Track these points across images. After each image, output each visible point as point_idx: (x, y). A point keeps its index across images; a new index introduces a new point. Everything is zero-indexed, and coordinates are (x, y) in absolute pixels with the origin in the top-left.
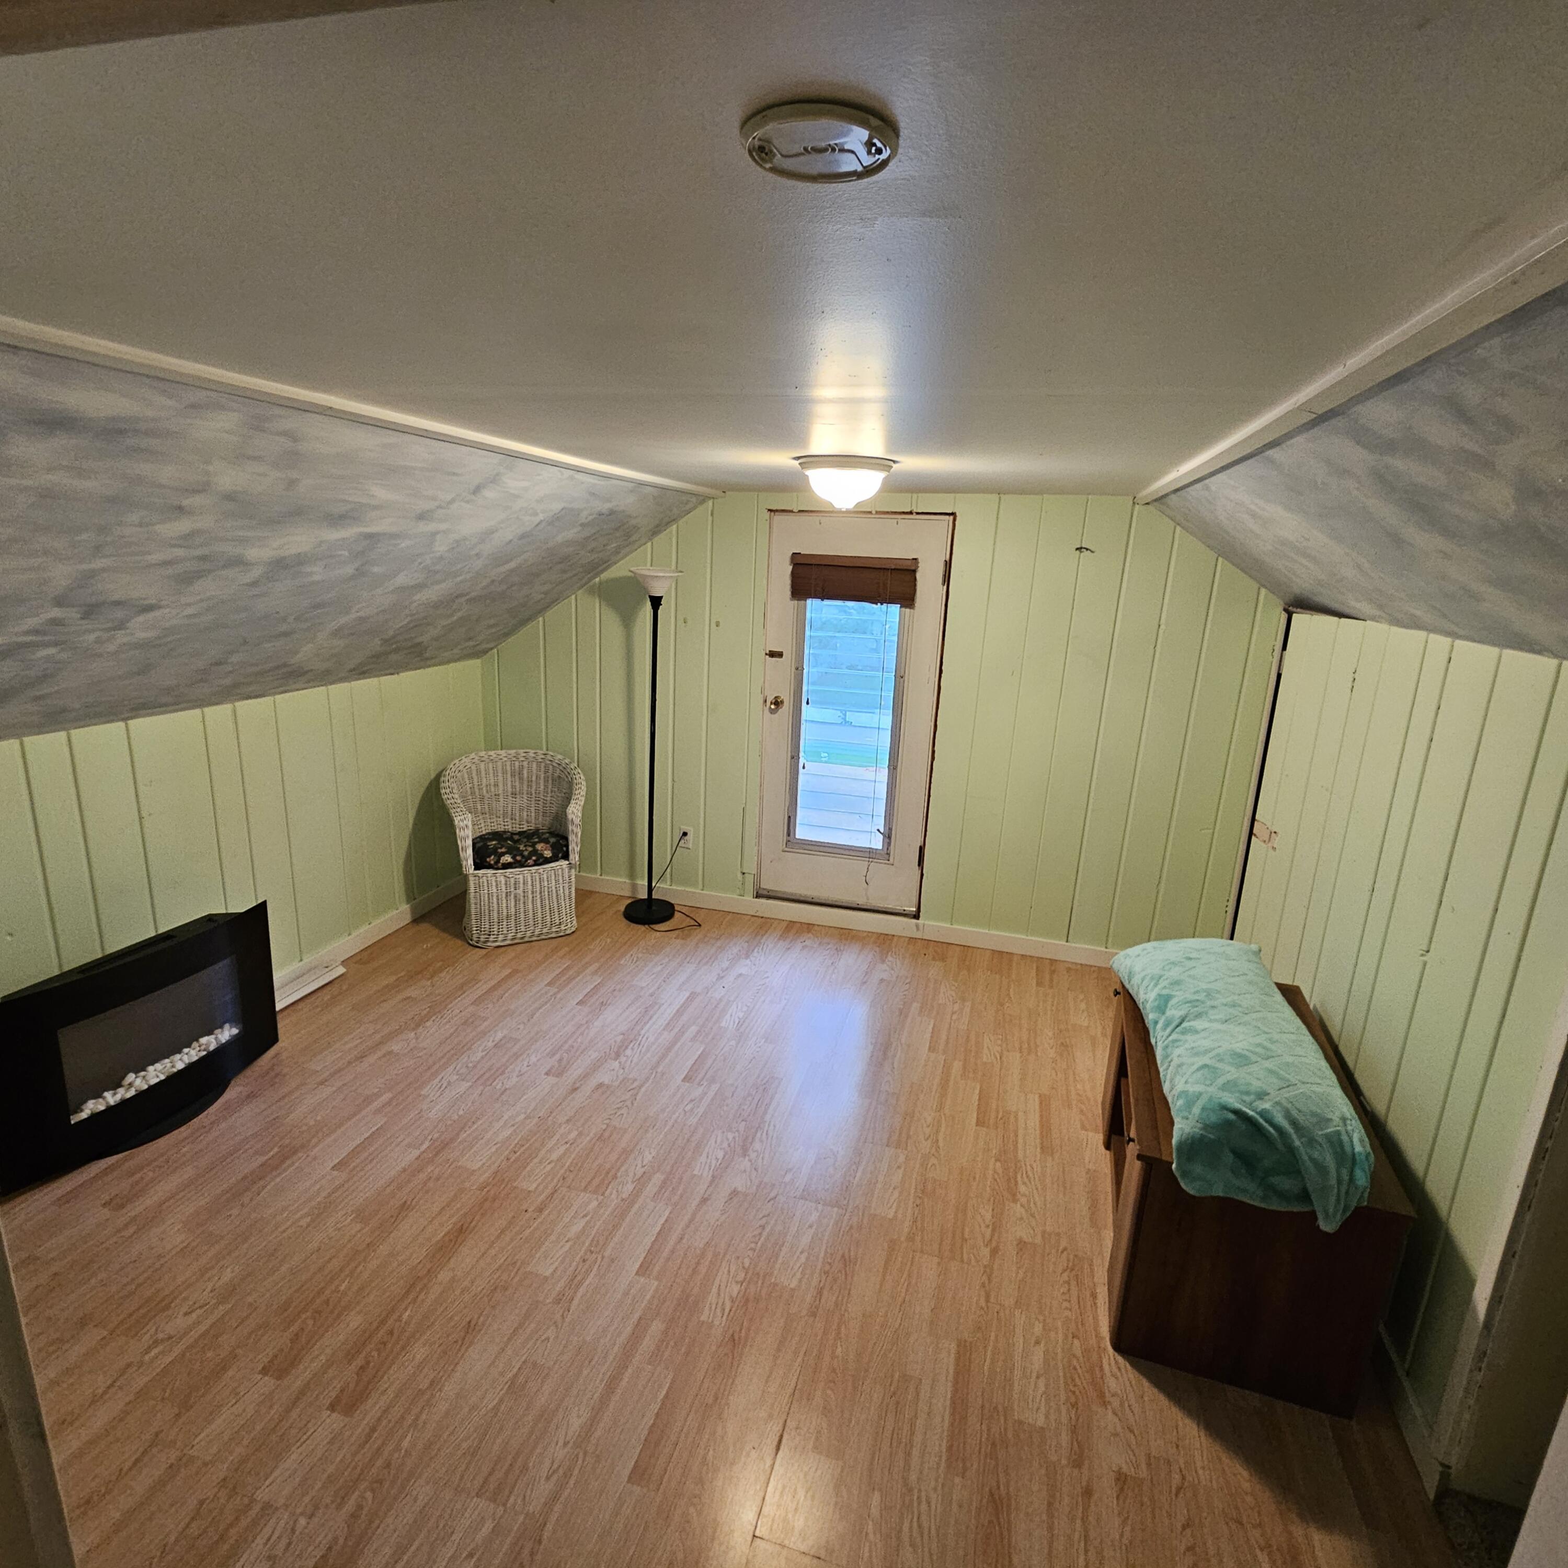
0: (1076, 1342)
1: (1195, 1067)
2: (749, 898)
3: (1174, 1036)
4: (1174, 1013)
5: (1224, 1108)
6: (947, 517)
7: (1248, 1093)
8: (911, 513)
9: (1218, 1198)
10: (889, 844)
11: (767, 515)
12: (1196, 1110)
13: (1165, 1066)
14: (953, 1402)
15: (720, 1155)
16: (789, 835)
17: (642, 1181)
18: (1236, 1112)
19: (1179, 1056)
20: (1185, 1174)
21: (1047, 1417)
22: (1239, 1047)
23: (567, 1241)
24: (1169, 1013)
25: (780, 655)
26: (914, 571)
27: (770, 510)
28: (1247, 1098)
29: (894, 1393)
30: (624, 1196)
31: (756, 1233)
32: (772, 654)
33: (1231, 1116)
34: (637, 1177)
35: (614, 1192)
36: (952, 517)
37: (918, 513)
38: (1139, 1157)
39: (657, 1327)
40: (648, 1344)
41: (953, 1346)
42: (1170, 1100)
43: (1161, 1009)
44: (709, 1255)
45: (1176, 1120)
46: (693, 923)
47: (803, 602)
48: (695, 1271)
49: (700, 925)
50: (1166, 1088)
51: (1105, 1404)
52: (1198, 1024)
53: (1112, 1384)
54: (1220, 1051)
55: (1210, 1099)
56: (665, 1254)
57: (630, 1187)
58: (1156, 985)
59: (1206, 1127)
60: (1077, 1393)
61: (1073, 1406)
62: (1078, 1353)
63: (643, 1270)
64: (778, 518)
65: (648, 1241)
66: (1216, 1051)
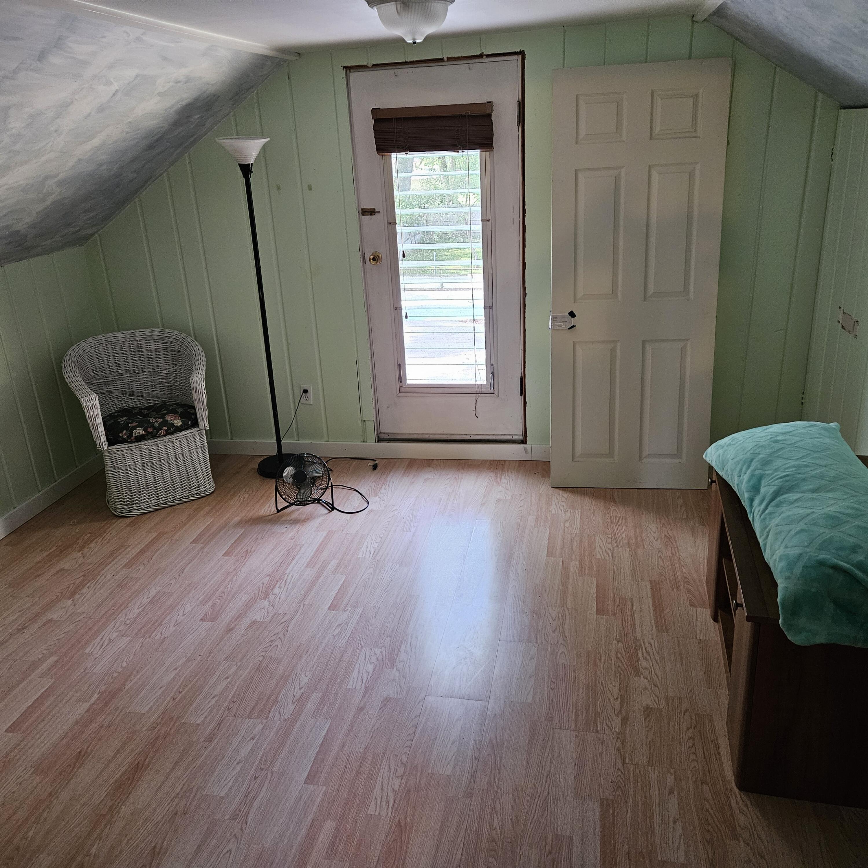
0: (705, 787)
1: (793, 532)
2: (371, 442)
3: (770, 509)
4: (766, 490)
5: (822, 563)
6: (515, 57)
7: (842, 549)
8: (481, 56)
9: (822, 644)
11: (343, 72)
12: (798, 570)
13: (763, 537)
14: (602, 852)
15: (370, 668)
16: (400, 382)
18: (835, 567)
19: (777, 525)
20: (790, 627)
21: (686, 853)
22: (832, 509)
24: (763, 490)
25: (373, 212)
27: (345, 68)
28: (841, 553)
29: (550, 853)
30: (286, 717)
32: (364, 212)
33: (831, 571)
34: (296, 698)
35: (277, 714)
36: (520, 56)
37: (488, 56)
38: (748, 619)
41: (597, 805)
42: (771, 565)
43: (755, 489)
44: (370, 757)
45: (779, 582)
50: (767, 556)
51: (736, 837)
52: (792, 496)
53: (741, 819)
54: (814, 516)
55: (809, 559)
56: (330, 762)
57: (291, 708)
58: (748, 467)
59: (807, 583)
60: (711, 830)
61: (708, 842)
62: (709, 797)
63: (310, 779)
64: (354, 76)
66: (810, 518)
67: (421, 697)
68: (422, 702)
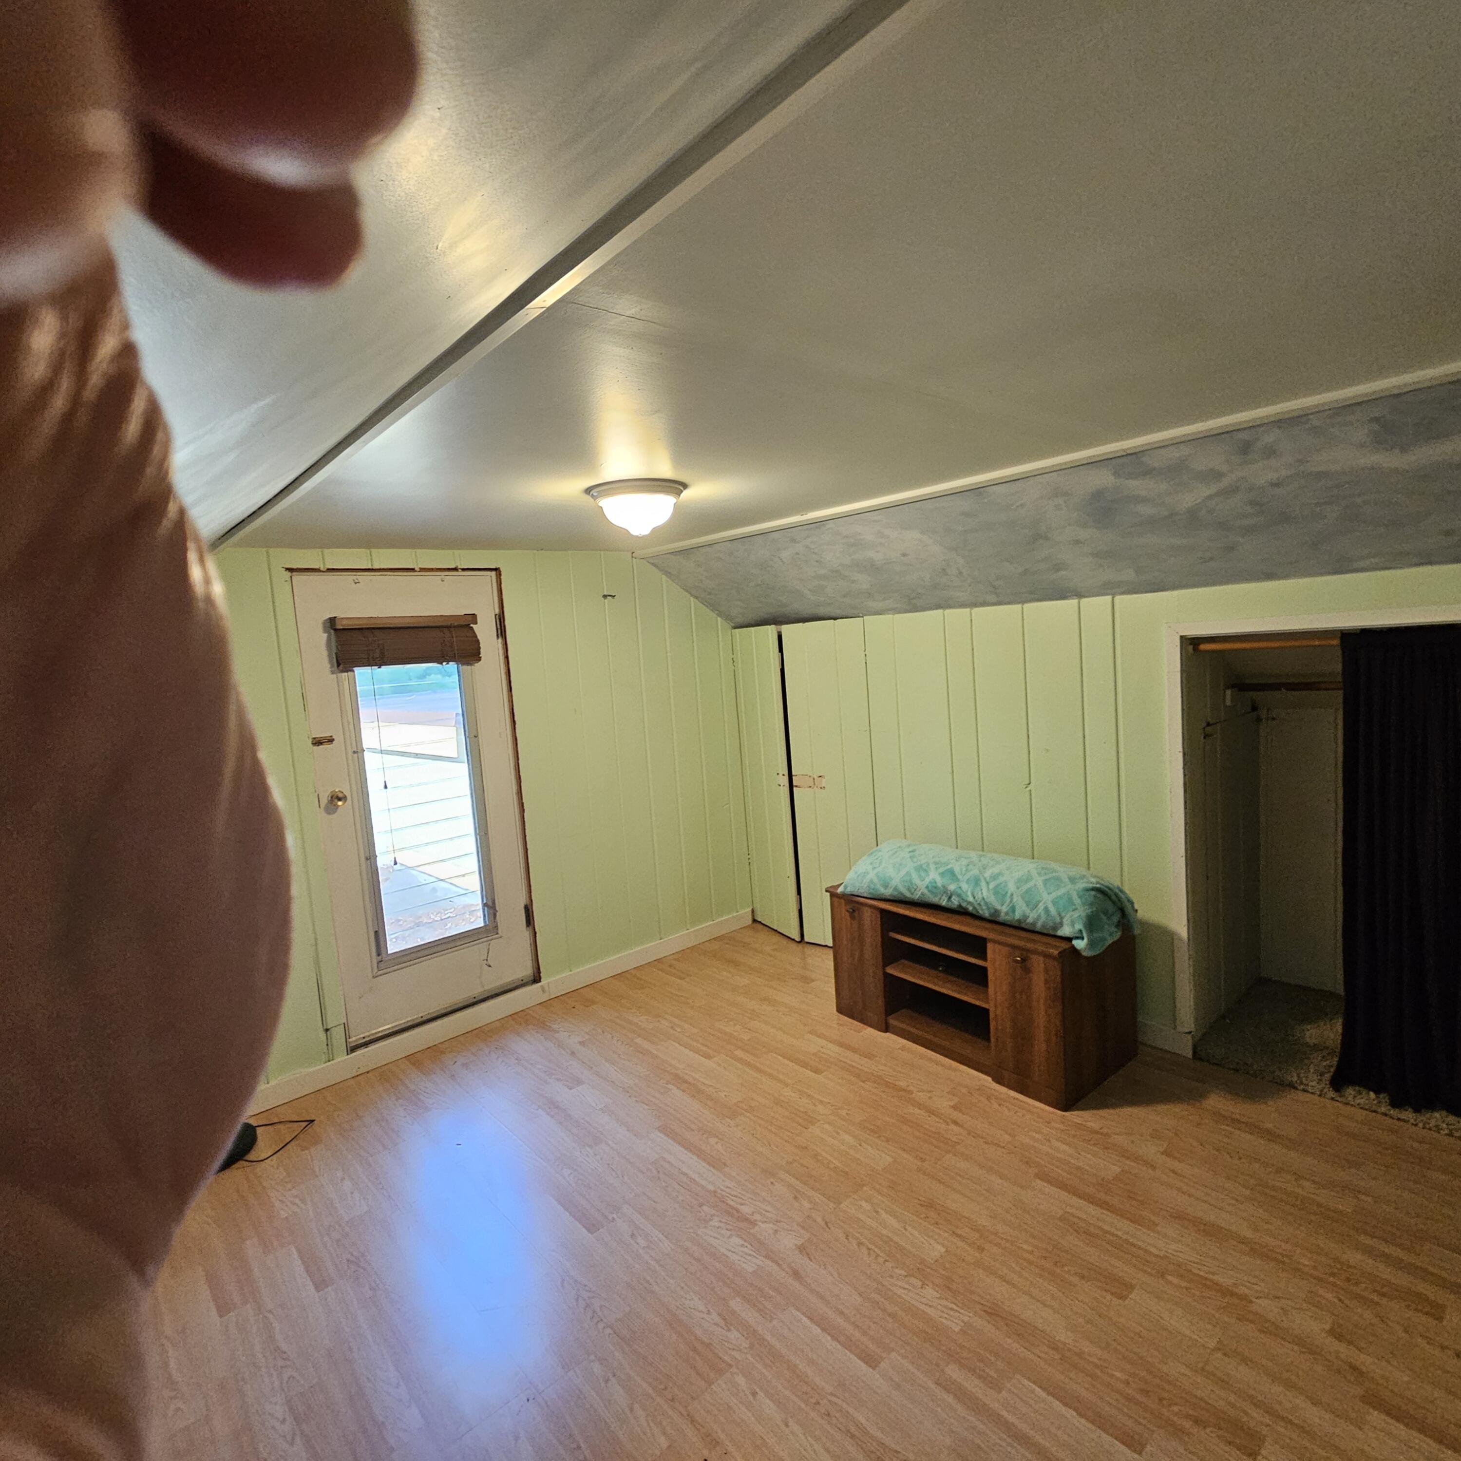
2: (342, 1058)
6: (488, 573)
8: (456, 569)
10: (495, 915)
11: (287, 574)
15: (736, 1240)
16: (379, 955)
17: (729, 1320)
23: (787, 1426)
25: (331, 740)
26: (473, 627)
27: (290, 570)
30: (746, 1344)
31: (865, 1251)
32: (318, 742)
35: (733, 1353)
36: (495, 573)
37: (463, 570)
39: (953, 1372)
40: (972, 1385)
44: (877, 1297)
46: (304, 1124)
47: (350, 673)
48: (892, 1315)
49: (313, 1121)
53: (1093, 1125)
56: (857, 1334)
57: (734, 1335)
63: (871, 1361)
64: (298, 578)
65: (828, 1342)
67: (822, 1223)
68: (830, 1225)
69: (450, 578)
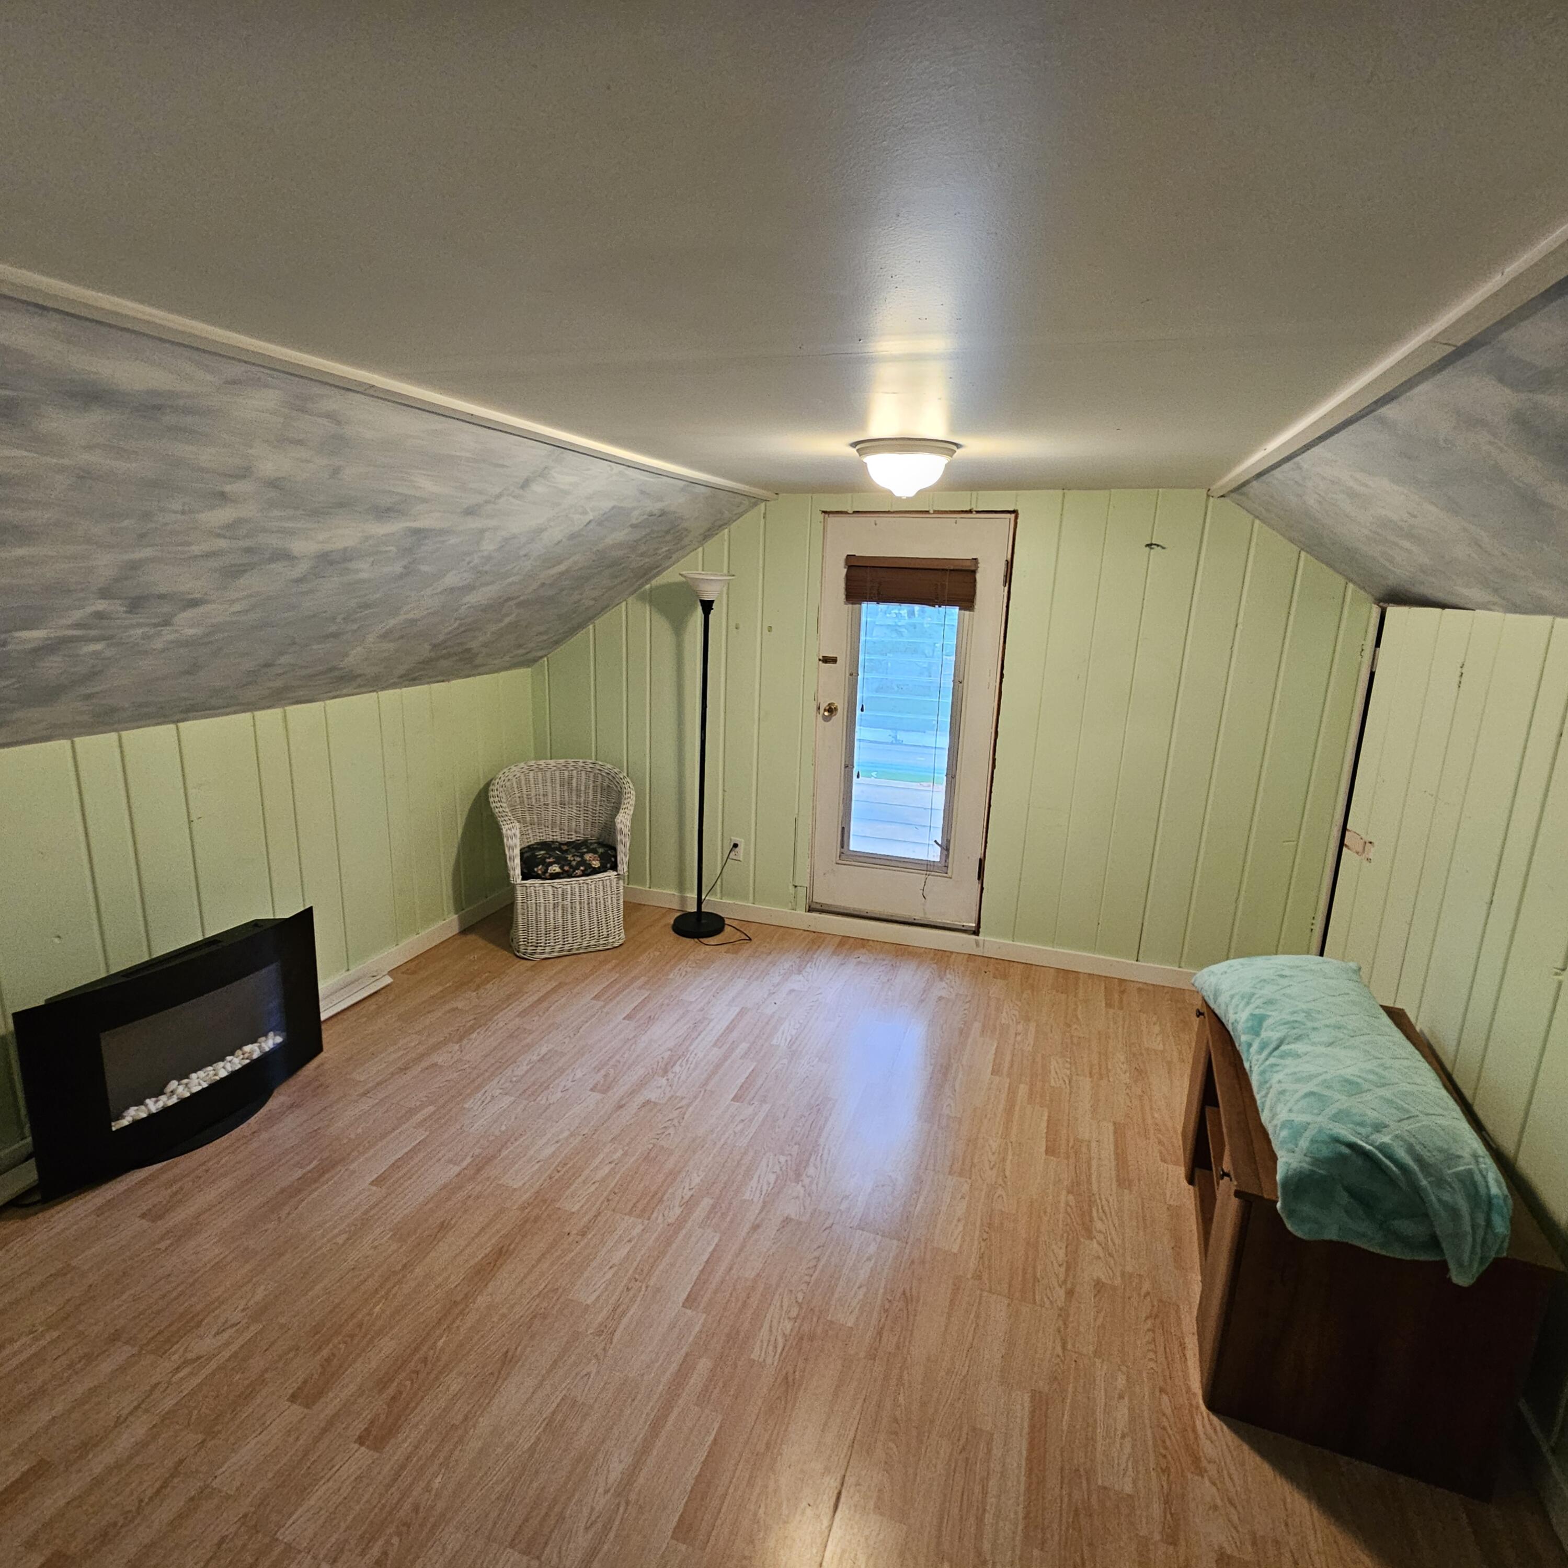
0: (1165, 1398)
1: (1300, 1094)
2: (801, 911)
3: (1272, 1060)
4: (1270, 1034)
5: (1337, 1140)
6: (1008, 515)
7: (1362, 1124)
8: (970, 512)
9: (1331, 1242)
10: (947, 856)
11: (822, 516)
12: (1304, 1143)
13: (1263, 1093)
14: (1029, 1460)
15: (772, 1178)
16: (842, 847)
17: (689, 1205)
18: (1351, 1146)
19: (1280, 1082)
20: (1291, 1213)
21: (1135, 1482)
22: (1349, 1072)
23: (611, 1267)
24: (1264, 1034)
25: (834, 660)
26: (974, 572)
27: (825, 512)
28: (1363, 1131)
29: (964, 1449)
30: (670, 1221)
31: (812, 1264)
32: (826, 660)
33: (1346, 1151)
34: (684, 1201)
35: (661, 1217)
36: (1013, 516)
37: (978, 512)
38: (1238, 1194)
39: (704, 1365)
40: (696, 1381)
41: (1027, 1397)
42: (1270, 1130)
43: (1255, 1031)
44: (761, 1287)
45: (1279, 1153)
46: (744, 937)
47: (857, 606)
48: (745, 1304)
49: (750, 939)
50: (1265, 1117)
51: (1201, 1472)
52: (1299, 1047)
53: (1207, 1449)
54: (1328, 1076)
55: (1320, 1131)
56: (713, 1286)
57: (678, 1211)
58: (1248, 1003)
59: (1316, 1161)
60: (1169, 1457)
61: (1163, 1471)
62: (1168, 1411)
63: (690, 1301)
64: (832, 520)
65: (695, 1271)
66: (1321, 1078)
67: (827, 1224)
68: (828, 1231)
69: (964, 521)
